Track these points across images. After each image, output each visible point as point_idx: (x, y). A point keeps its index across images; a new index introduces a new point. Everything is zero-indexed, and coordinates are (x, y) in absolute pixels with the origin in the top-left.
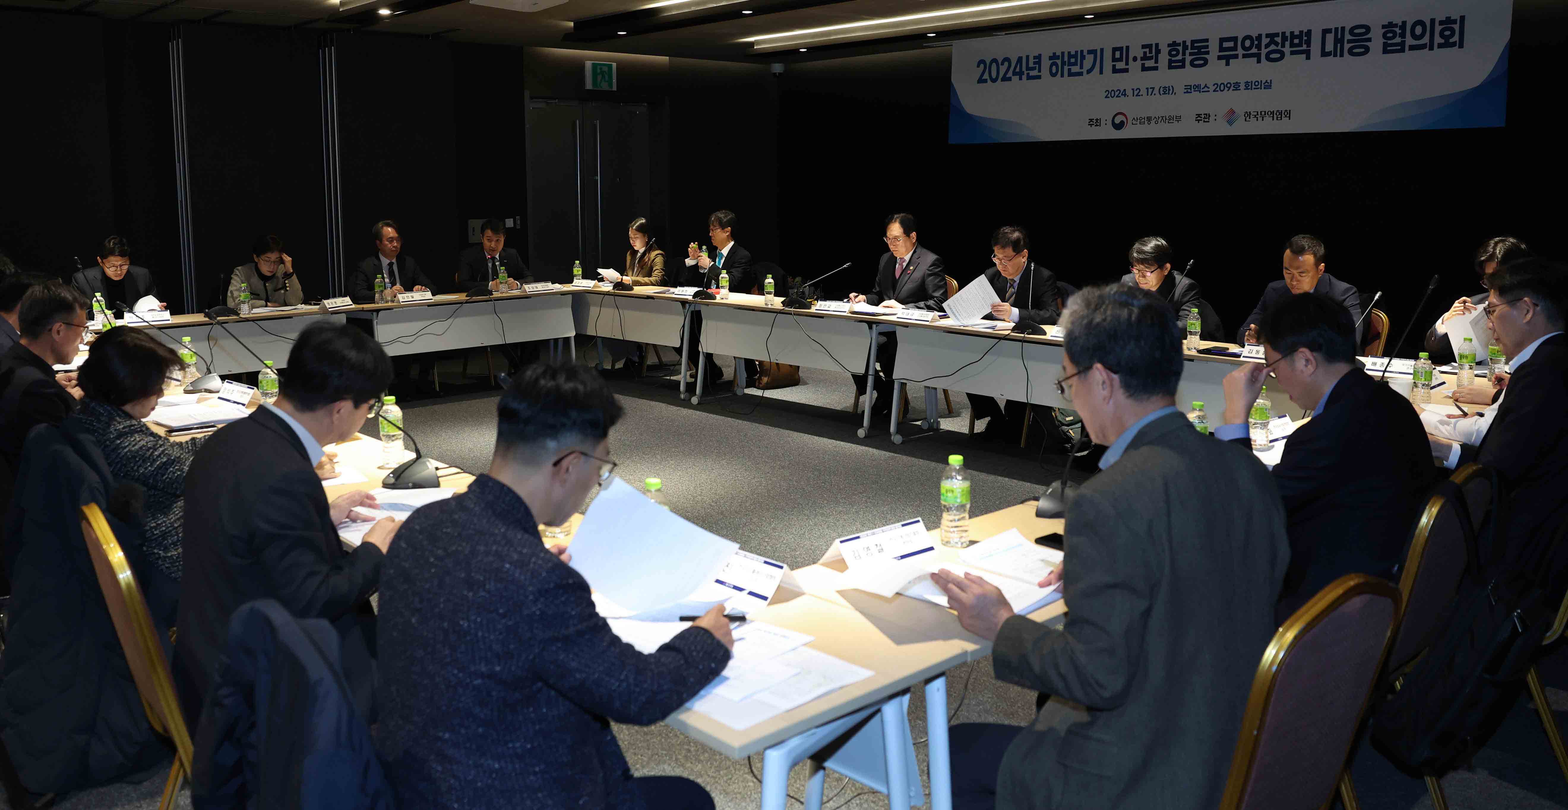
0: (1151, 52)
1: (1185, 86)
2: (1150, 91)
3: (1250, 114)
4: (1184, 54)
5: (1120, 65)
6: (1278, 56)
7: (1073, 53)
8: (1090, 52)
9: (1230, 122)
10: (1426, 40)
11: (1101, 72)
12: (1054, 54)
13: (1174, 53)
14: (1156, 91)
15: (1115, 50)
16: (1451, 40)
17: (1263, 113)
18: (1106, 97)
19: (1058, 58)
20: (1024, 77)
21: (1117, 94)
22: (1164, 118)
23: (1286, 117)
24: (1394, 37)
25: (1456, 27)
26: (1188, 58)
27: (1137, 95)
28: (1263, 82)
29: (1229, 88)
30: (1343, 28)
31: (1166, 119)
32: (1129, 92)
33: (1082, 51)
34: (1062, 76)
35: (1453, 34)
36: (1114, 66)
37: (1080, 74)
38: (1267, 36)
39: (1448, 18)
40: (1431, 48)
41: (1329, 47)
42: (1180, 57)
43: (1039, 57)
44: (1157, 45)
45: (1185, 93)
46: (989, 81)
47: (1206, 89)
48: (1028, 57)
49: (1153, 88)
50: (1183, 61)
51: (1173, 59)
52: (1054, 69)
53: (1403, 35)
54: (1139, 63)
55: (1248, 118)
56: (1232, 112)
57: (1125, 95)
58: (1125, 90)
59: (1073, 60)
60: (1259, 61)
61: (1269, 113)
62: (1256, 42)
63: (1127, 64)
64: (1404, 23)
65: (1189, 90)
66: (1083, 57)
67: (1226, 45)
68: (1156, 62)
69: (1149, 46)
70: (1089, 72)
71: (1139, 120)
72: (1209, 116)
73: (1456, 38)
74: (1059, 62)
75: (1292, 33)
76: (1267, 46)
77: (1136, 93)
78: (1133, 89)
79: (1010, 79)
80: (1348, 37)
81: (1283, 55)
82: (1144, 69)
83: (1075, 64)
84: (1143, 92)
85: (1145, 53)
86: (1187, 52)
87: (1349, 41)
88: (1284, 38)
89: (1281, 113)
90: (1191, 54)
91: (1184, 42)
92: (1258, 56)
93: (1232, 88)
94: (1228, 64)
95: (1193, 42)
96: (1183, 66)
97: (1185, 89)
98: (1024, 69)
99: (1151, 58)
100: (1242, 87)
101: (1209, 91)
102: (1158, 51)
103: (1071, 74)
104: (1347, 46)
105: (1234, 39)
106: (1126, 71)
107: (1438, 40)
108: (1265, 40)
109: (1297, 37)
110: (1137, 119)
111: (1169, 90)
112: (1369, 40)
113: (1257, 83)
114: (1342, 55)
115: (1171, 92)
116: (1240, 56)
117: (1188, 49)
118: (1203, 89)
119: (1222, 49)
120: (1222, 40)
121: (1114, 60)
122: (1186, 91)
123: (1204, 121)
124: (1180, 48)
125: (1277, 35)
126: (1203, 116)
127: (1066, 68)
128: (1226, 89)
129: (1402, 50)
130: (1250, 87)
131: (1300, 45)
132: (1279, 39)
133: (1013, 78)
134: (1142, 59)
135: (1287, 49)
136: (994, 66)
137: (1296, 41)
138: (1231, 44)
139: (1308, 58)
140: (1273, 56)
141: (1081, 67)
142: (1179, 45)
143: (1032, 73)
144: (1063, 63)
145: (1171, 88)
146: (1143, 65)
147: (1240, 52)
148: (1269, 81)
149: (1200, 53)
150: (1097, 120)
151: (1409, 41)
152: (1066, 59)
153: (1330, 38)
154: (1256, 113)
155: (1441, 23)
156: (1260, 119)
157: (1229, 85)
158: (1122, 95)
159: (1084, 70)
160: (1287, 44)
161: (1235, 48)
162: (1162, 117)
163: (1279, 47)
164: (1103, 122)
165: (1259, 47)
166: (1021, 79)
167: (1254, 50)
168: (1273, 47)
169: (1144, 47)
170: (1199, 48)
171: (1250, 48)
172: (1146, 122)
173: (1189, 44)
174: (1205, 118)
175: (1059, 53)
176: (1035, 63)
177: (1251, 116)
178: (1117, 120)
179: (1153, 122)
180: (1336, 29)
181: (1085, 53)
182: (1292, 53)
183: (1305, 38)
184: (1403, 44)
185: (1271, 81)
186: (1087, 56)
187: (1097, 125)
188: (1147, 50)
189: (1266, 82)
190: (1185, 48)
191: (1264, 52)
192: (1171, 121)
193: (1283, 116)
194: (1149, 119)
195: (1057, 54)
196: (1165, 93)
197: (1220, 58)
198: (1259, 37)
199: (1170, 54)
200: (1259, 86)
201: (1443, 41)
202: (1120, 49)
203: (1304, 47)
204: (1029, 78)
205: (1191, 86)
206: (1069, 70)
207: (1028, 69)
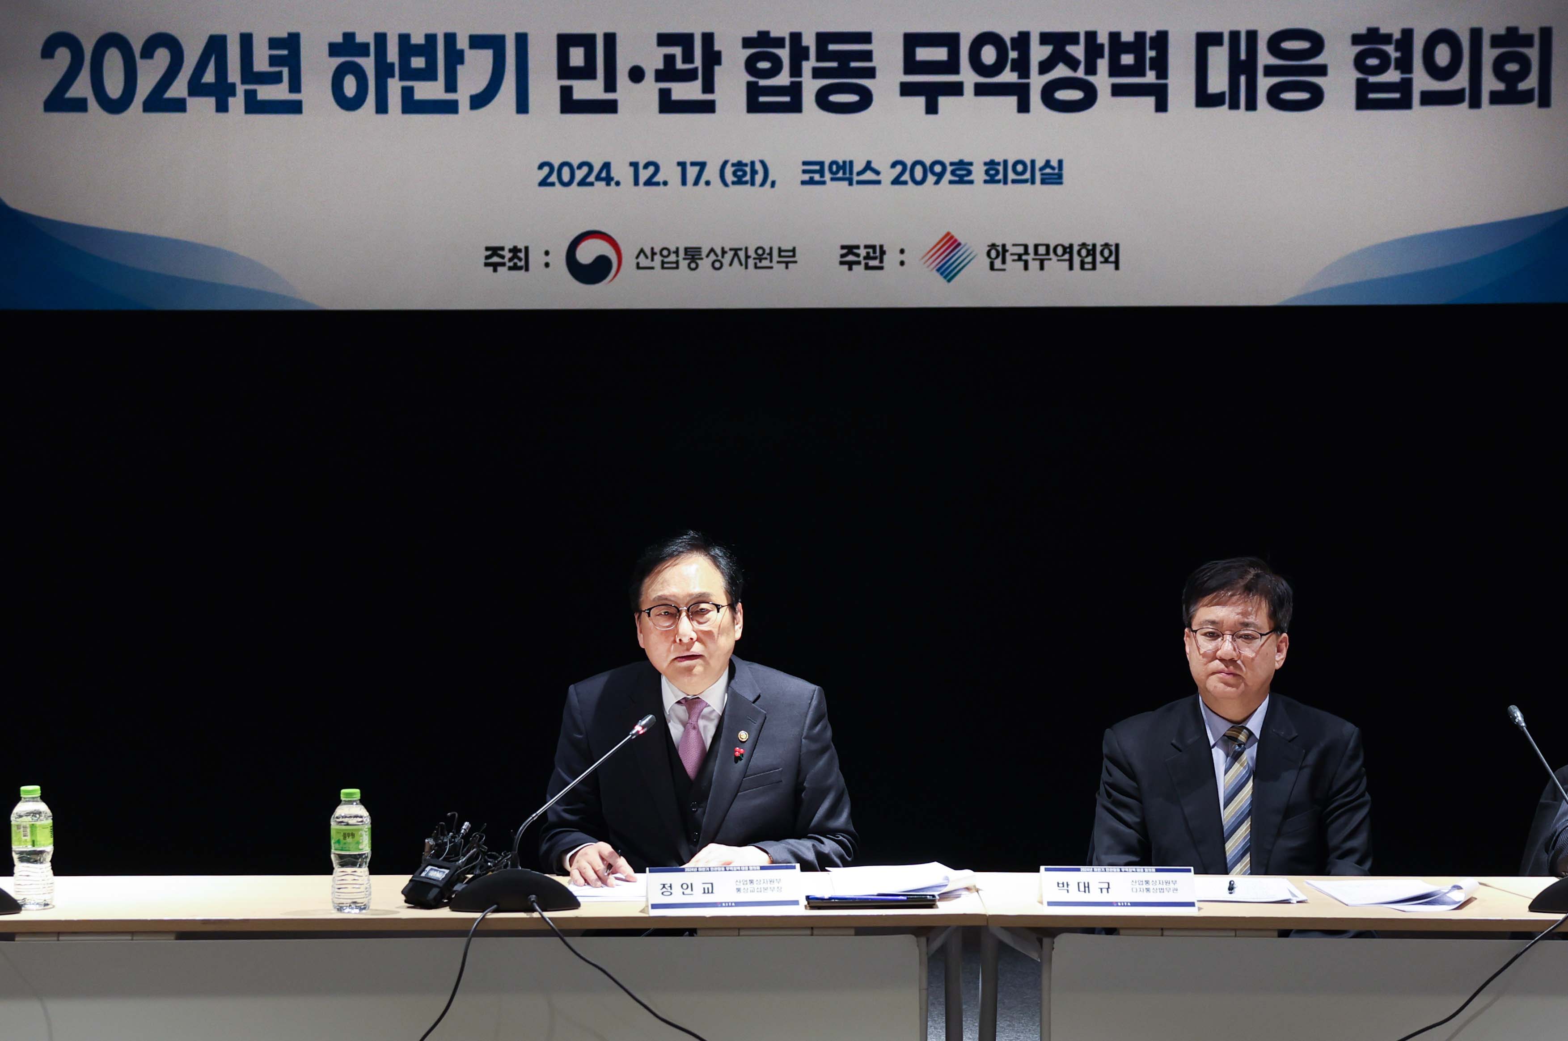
0: (688, 57)
1: (805, 163)
2: (692, 172)
3: (1005, 250)
4: (796, 71)
5: (585, 90)
6: (1076, 95)
7: (418, 39)
8: (477, 42)
9: (948, 272)
10: (1461, 81)
11: (522, 106)
12: (349, 37)
13: (764, 65)
14: (711, 173)
15: (565, 42)
16: (1522, 86)
17: (1042, 250)
18: (544, 183)
19: (363, 50)
20: (237, 103)
21: (580, 174)
22: (742, 254)
23: (1106, 261)
24: (1381, 69)
25: (1533, 53)
26: (810, 86)
27: (649, 182)
28: (1039, 164)
29: (940, 176)
30: (1252, 36)
31: (747, 257)
32: (621, 172)
33: (450, 38)
34: (382, 107)
35: (1523, 74)
36: (566, 92)
37: (450, 107)
38: (1045, 39)
39: (1512, 31)
40: (1475, 103)
41: (1218, 82)
42: (783, 79)
43: (292, 42)
44: (708, 38)
45: (803, 183)
46: (92, 103)
47: (869, 176)
48: (246, 40)
49: (702, 165)
50: (795, 90)
51: (763, 82)
52: (350, 86)
53: (1405, 65)
54: (650, 88)
55: (998, 263)
56: (951, 243)
57: (608, 180)
58: (607, 166)
59: (418, 62)
60: (1024, 107)
61: (1060, 251)
62: (1013, 55)
63: (610, 85)
64: (1408, 34)
65: (817, 177)
66: (455, 58)
67: (923, 54)
68: (708, 87)
69: (684, 40)
70: (479, 101)
71: (658, 258)
72: (883, 252)
73: (1531, 82)
74: (368, 64)
75: (1114, 37)
76: (1045, 67)
77: (644, 175)
78: (635, 165)
79: (179, 106)
80: (1265, 58)
81: (1090, 98)
82: (667, 105)
83: (428, 74)
84: (669, 172)
85: (669, 60)
86: (807, 67)
87: (1270, 71)
88: (1093, 49)
89: (1092, 252)
90: (817, 73)
91: (796, 37)
92: (1021, 93)
93: (948, 176)
94: (932, 108)
95: (823, 39)
96: (795, 106)
97: (804, 172)
98: (234, 75)
99: (688, 76)
100: (978, 173)
101: (878, 182)
102: (713, 58)
103: (411, 105)
104: (1264, 83)
105: (950, 40)
106: (610, 107)
107: (1490, 83)
108: (1039, 53)
109: (1127, 48)
110: (653, 253)
111: (754, 172)
112: (1322, 70)
113: (1020, 168)
114: (1251, 105)
115: (759, 178)
116: (969, 89)
117: (807, 58)
118: (859, 174)
119: (911, 65)
120: (912, 41)
121: (565, 70)
122: (806, 177)
123: (867, 267)
124: (784, 54)
125: (1073, 38)
126: (863, 252)
127: (395, 86)
128: (931, 179)
129: (1405, 103)
130: (1000, 177)
131: (1137, 69)
132: (1078, 51)
133: (193, 103)
134: (660, 76)
135: (1102, 80)
136: (113, 59)
137: (1127, 59)
138: (940, 54)
139: (1162, 106)
140: (1062, 95)
141: (451, 86)
142: (779, 42)
143: (265, 92)
144: (384, 71)
145: (759, 167)
146: (665, 95)
147: (968, 76)
148: (1054, 163)
149: (844, 71)
150: (515, 250)
151: (1422, 81)
152: (393, 55)
153: (1218, 58)
154: (1021, 250)
155: (1496, 41)
156: (1034, 265)
157: (938, 169)
158: (598, 178)
159: (463, 96)
160: (1103, 65)
161: (952, 66)
162: (736, 251)
163: (1080, 73)
164: (537, 258)
165: (1022, 67)
166: (222, 107)
167: (1008, 76)
168: (1061, 71)
169: (664, 40)
170: (844, 57)
171: (997, 68)
172: (684, 264)
173: (809, 41)
174: (868, 257)
175: (364, 36)
176: (274, 61)
177: (1009, 258)
178: (587, 253)
179: (705, 264)
180: (1235, 36)
181: (462, 43)
182: (1118, 91)
183: (1150, 54)
184: (1405, 87)
185: (1060, 162)
186: (471, 55)
187: (515, 268)
188: (677, 51)
189: (1048, 164)
190: (799, 53)
191: (1037, 82)
192: (765, 263)
193: (1099, 258)
194: (693, 255)
195: (359, 39)
196: (739, 182)
197: (907, 90)
198: (1022, 41)
199: (750, 65)
200: (1027, 176)
201: (1500, 86)
202: (587, 41)
203: (1150, 77)
204: (254, 106)
205: (821, 164)
206: (407, 93)
207: (249, 75)
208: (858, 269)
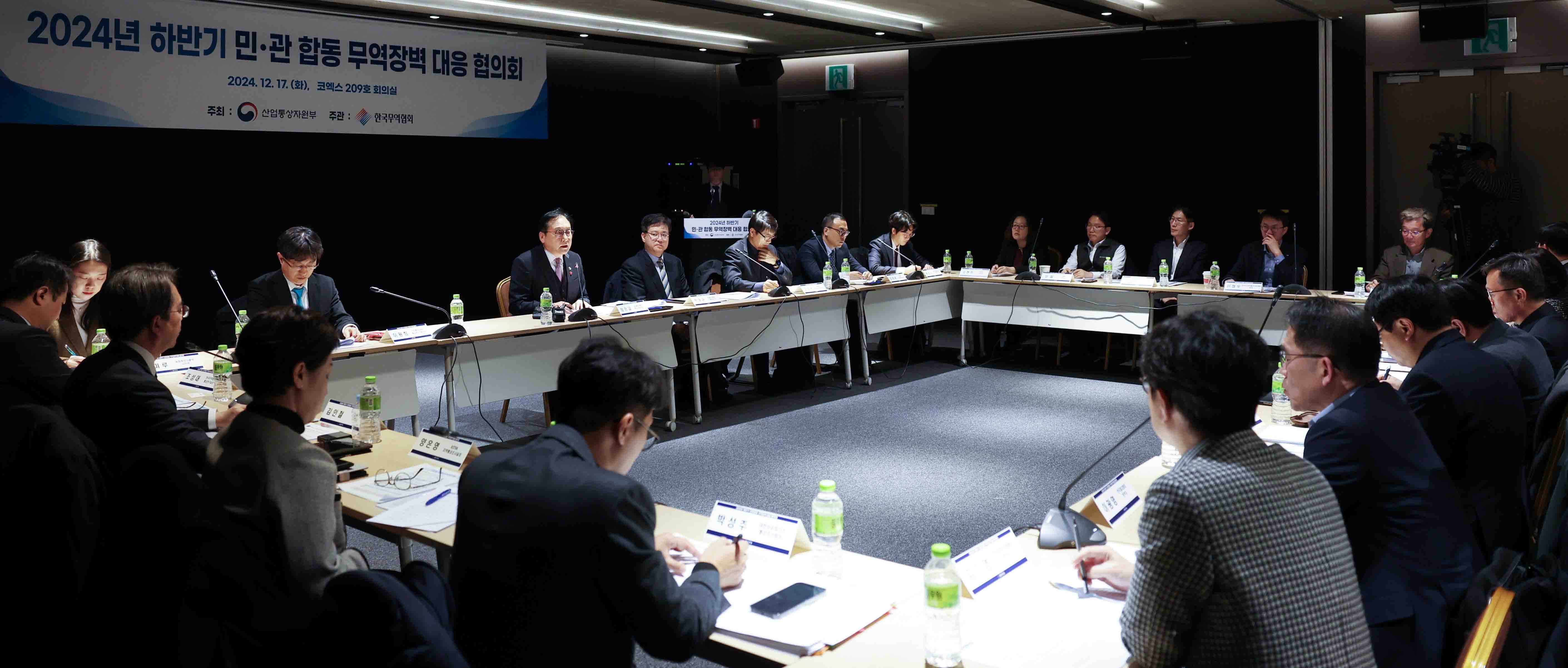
0: (281, 43)
1: (319, 83)
2: (282, 83)
3: (380, 116)
4: (316, 51)
5: (246, 51)
6: (400, 66)
7: (185, 27)
8: (207, 31)
9: (363, 122)
10: (500, 71)
11: (223, 56)
12: (159, 24)
13: (306, 48)
14: (288, 84)
15: (239, 34)
16: (515, 74)
17: (391, 116)
18: (230, 84)
19: (164, 30)
20: (112, 46)
21: (243, 81)
22: (298, 113)
23: (409, 120)
24: (481, 66)
25: (518, 64)
26: (321, 57)
27: (267, 86)
28: (390, 88)
29: (361, 90)
30: (448, 52)
31: (300, 114)
32: (258, 82)
33: (197, 28)
34: (170, 52)
35: (516, 70)
36: (239, 52)
37: (196, 54)
38: (391, 47)
39: (512, 58)
40: (504, 78)
41: (439, 66)
42: (312, 53)
43: (136, 24)
44: (287, 37)
45: (318, 89)
46: (50, 40)
47: (339, 88)
48: (117, 22)
49: (285, 81)
50: (316, 57)
51: (305, 54)
52: (158, 43)
53: (487, 65)
54: (268, 53)
55: (378, 120)
56: (364, 112)
57: (253, 84)
58: (253, 79)
59: (185, 36)
60: (385, 69)
61: (396, 116)
62: (382, 52)
63: (254, 51)
64: (487, 56)
65: (322, 88)
66: (198, 36)
67: (355, 49)
68: (287, 54)
69: (279, 37)
70: (207, 52)
71: (270, 113)
72: (343, 115)
73: (517, 73)
74: (166, 35)
75: (411, 48)
76: (391, 56)
77: (266, 83)
78: (262, 79)
79: (88, 45)
80: (451, 60)
81: (403, 69)
82: (274, 59)
83: (189, 41)
84: (274, 83)
85: (274, 43)
86: (319, 50)
87: (453, 63)
88: (405, 53)
89: (405, 117)
90: (323, 52)
91: (316, 39)
92: (384, 64)
93: (363, 90)
94: (358, 67)
95: (325, 41)
96: (316, 63)
97: (319, 86)
98: (112, 35)
99: (281, 49)
100: (372, 90)
101: (342, 91)
102: (289, 44)
103: (182, 52)
104: (451, 67)
105: (363, 45)
106: (254, 58)
107: (508, 73)
108: (389, 52)
109: (414, 53)
110: (268, 111)
111: (302, 85)
112: (466, 64)
113: (384, 89)
114: (448, 74)
115: (304, 87)
116: (369, 62)
117: (319, 47)
118: (336, 87)
119: (352, 52)
120: (352, 44)
121: (238, 44)
122: (319, 87)
123: (338, 119)
124: (312, 44)
125: (399, 48)
126: (337, 114)
127: (175, 44)
128: (358, 90)
129: (487, 77)
130: (379, 91)
131: (417, 60)
132: (400, 52)
133: (93, 43)
134: (271, 49)
135: (407, 62)
136: (60, 24)
137: (414, 56)
138: (360, 49)
139: (424, 72)
140: (396, 66)
141: (197, 46)
142: (311, 41)
143: (124, 42)
144: (172, 38)
145: (304, 83)
146: (273, 55)
147: (369, 58)
148: (394, 88)
149: (330, 52)
150: (219, 108)
151: (491, 71)
152: (175, 33)
153: (439, 57)
154: (385, 116)
155: (509, 60)
156: (389, 121)
157: (360, 87)
158: (250, 83)
159: (201, 50)
160: (407, 57)
161: (364, 54)
162: (296, 112)
163: (401, 59)
164: (227, 112)
165: (384, 56)
166: (106, 46)
167: (381, 59)
168: (396, 58)
169: (273, 36)
170: (332, 48)
171: (377, 56)
172: (278, 115)
173: (320, 41)
174: (338, 116)
175: (164, 24)
176: (128, 31)
177: (381, 118)
178: (245, 110)
179: (286, 116)
180: (443, 51)
181: (201, 31)
182: (412, 66)
183: (421, 55)
184: (487, 71)
185: (396, 88)
186: (204, 35)
187: (219, 114)
188: (277, 40)
189: (392, 88)
190: (317, 45)
191: (389, 61)
192: (306, 116)
193: (407, 120)
194: (282, 112)
195: (162, 25)
196: (297, 88)
197: (351, 60)
198: (384, 47)
199: (301, 47)
200: (386, 91)
201: (510, 74)
202: (246, 34)
203: (421, 63)
204: (119, 47)
205: (324, 83)
206: (180, 47)
207: (118, 35)
208: (335, 120)
